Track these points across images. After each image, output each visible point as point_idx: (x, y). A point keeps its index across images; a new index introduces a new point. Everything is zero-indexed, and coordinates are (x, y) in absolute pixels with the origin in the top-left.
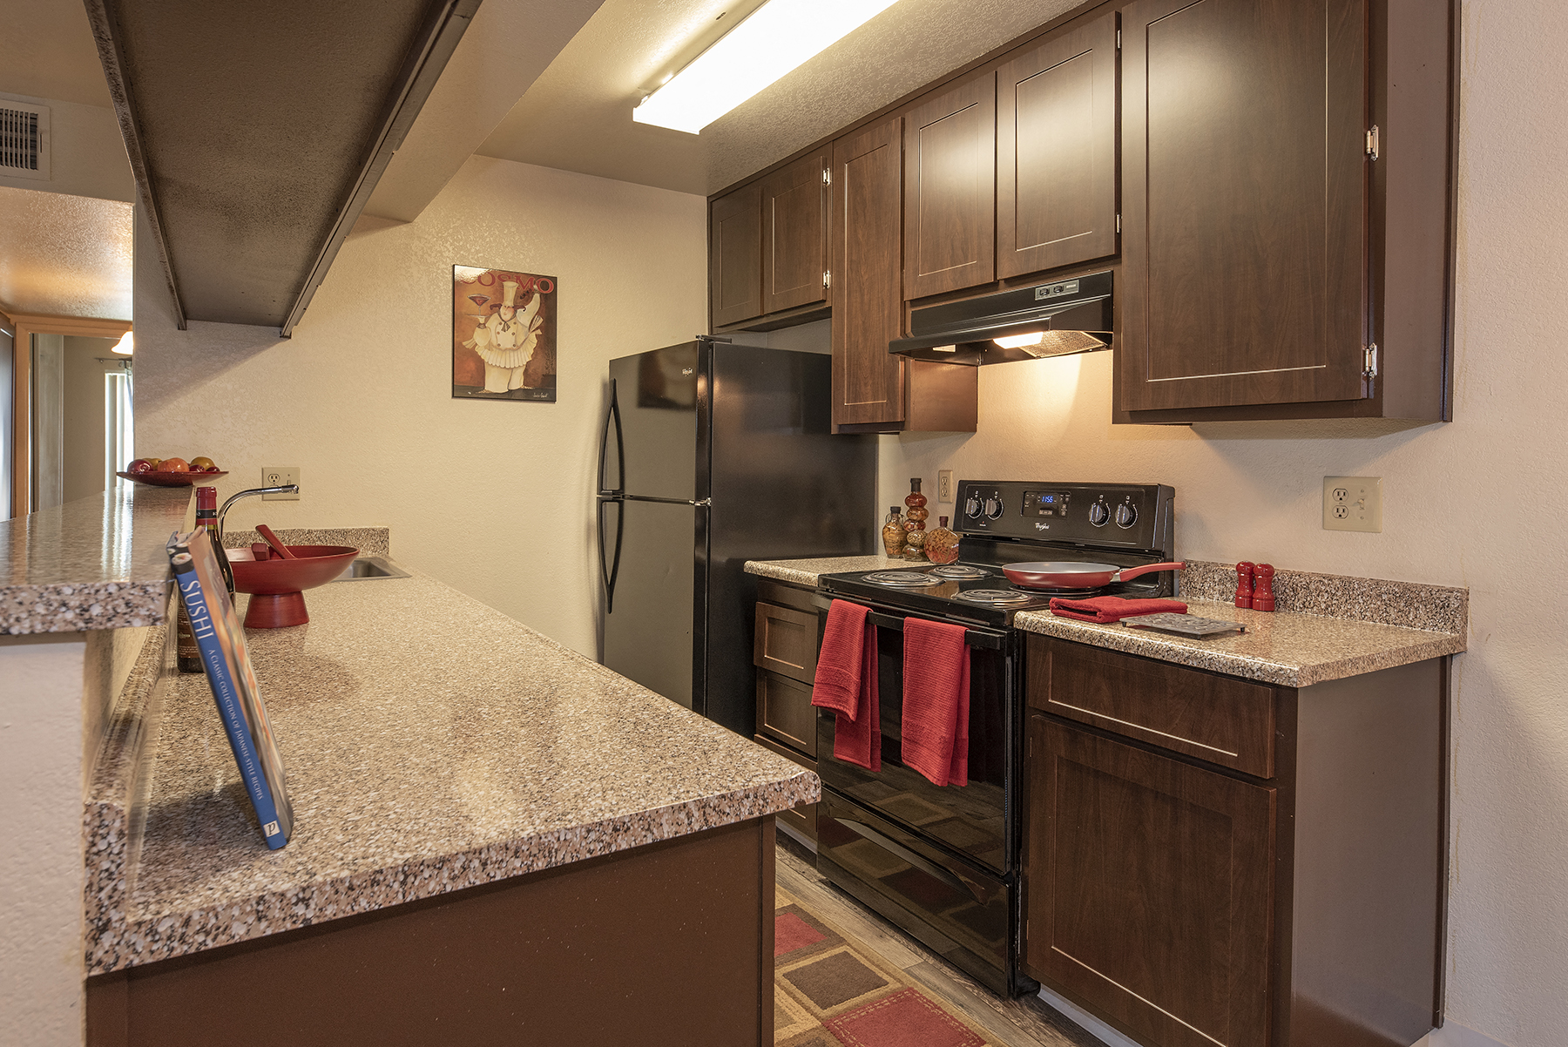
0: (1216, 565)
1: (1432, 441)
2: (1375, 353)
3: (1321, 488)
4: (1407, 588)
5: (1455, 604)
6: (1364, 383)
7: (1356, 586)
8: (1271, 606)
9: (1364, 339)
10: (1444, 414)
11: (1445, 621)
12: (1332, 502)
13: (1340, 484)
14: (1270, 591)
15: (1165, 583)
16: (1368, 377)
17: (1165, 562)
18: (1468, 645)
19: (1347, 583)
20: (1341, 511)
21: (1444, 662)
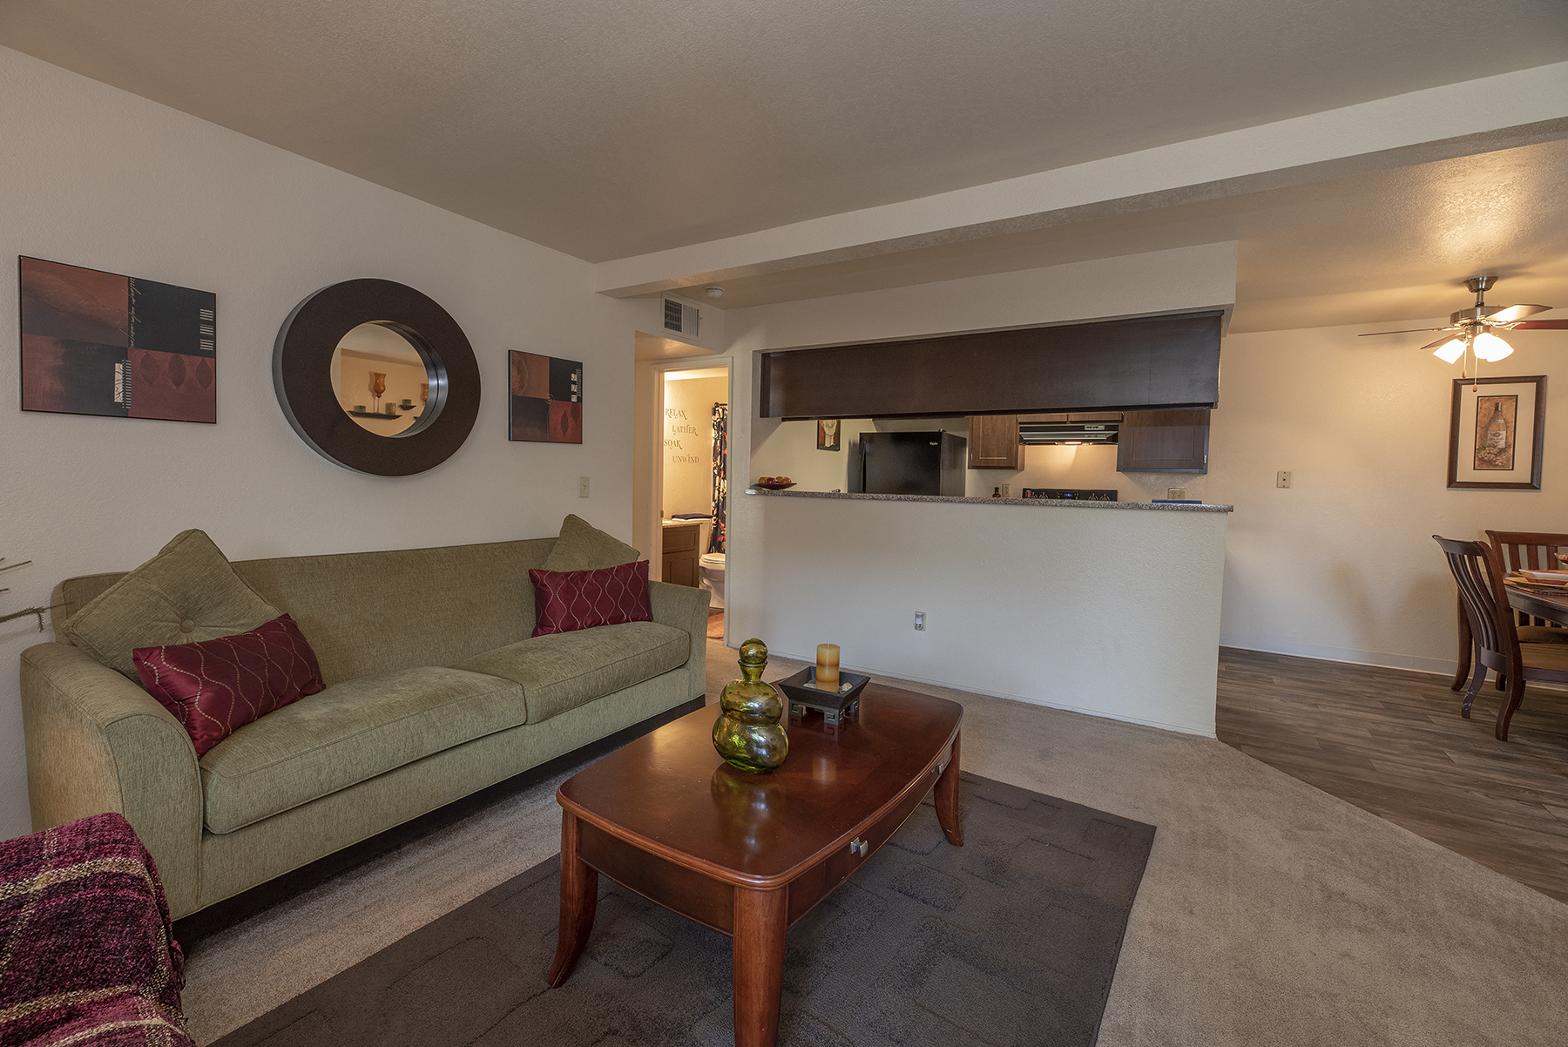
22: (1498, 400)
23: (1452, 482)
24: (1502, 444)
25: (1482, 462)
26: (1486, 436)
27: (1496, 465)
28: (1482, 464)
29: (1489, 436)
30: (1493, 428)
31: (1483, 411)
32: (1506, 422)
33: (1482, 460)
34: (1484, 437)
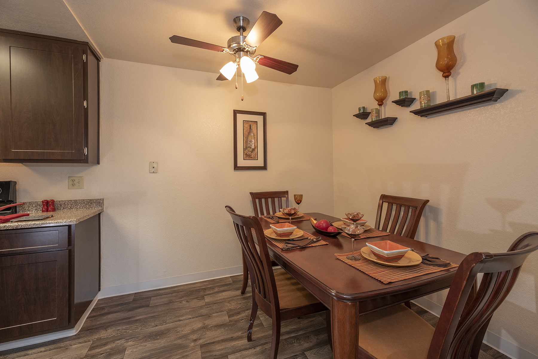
0: (33, 202)
1: (96, 169)
2: (86, 149)
3: (67, 180)
4: (90, 200)
5: (101, 202)
6: (84, 156)
7: (78, 201)
8: (54, 210)
9: (84, 147)
10: (98, 163)
11: (99, 206)
12: (71, 183)
13: (72, 178)
14: (53, 206)
15: (14, 210)
16: (85, 155)
17: (14, 204)
18: (104, 210)
19: (76, 201)
20: (73, 185)
21: (99, 214)
22: (251, 123)
23: (236, 167)
24: (253, 147)
25: (247, 156)
26: (247, 142)
27: (252, 157)
28: (246, 157)
29: (249, 142)
30: (250, 138)
31: (246, 129)
32: (254, 135)
33: (246, 154)
34: (246, 142)
